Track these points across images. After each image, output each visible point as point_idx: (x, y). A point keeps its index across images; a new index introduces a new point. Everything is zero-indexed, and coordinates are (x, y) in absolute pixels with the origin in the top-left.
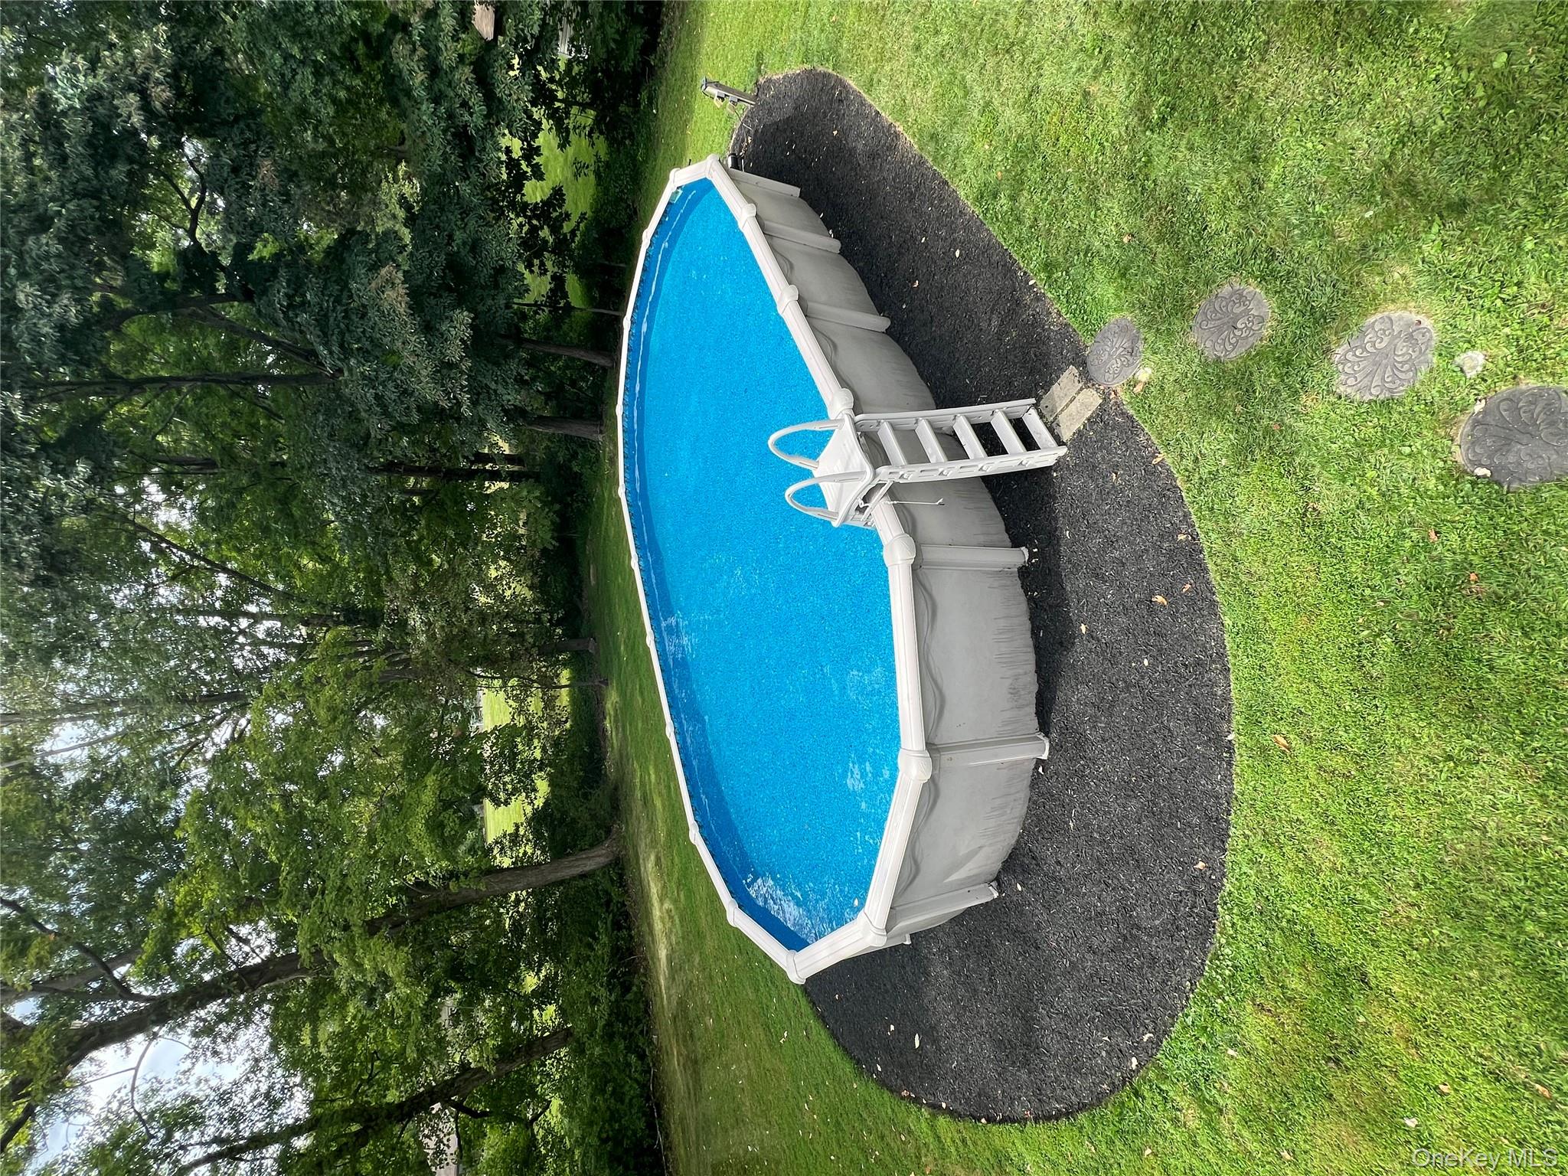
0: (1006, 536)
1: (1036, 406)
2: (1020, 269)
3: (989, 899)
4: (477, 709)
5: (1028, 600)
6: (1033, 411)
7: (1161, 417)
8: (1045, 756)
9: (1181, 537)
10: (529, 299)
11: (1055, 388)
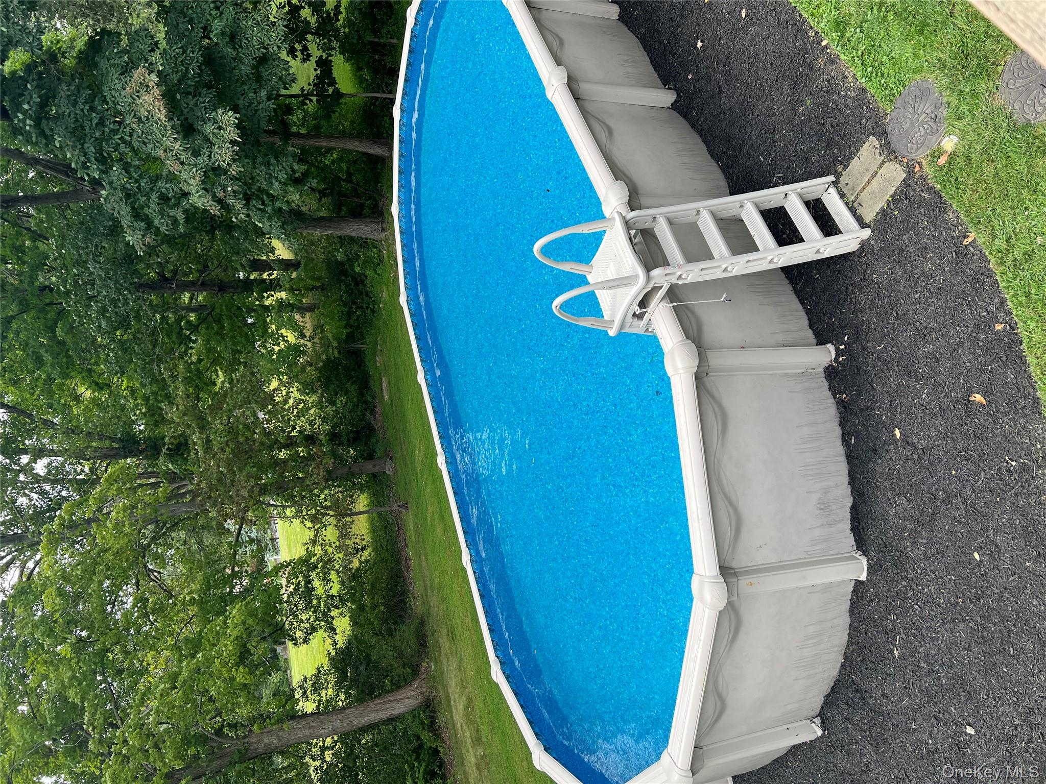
0: (810, 332)
1: (835, 184)
2: (811, 28)
3: (813, 738)
4: (273, 540)
5: (837, 403)
6: (832, 191)
7: (969, 192)
8: (863, 577)
9: (999, 327)
10: (295, 89)
11: (855, 162)
